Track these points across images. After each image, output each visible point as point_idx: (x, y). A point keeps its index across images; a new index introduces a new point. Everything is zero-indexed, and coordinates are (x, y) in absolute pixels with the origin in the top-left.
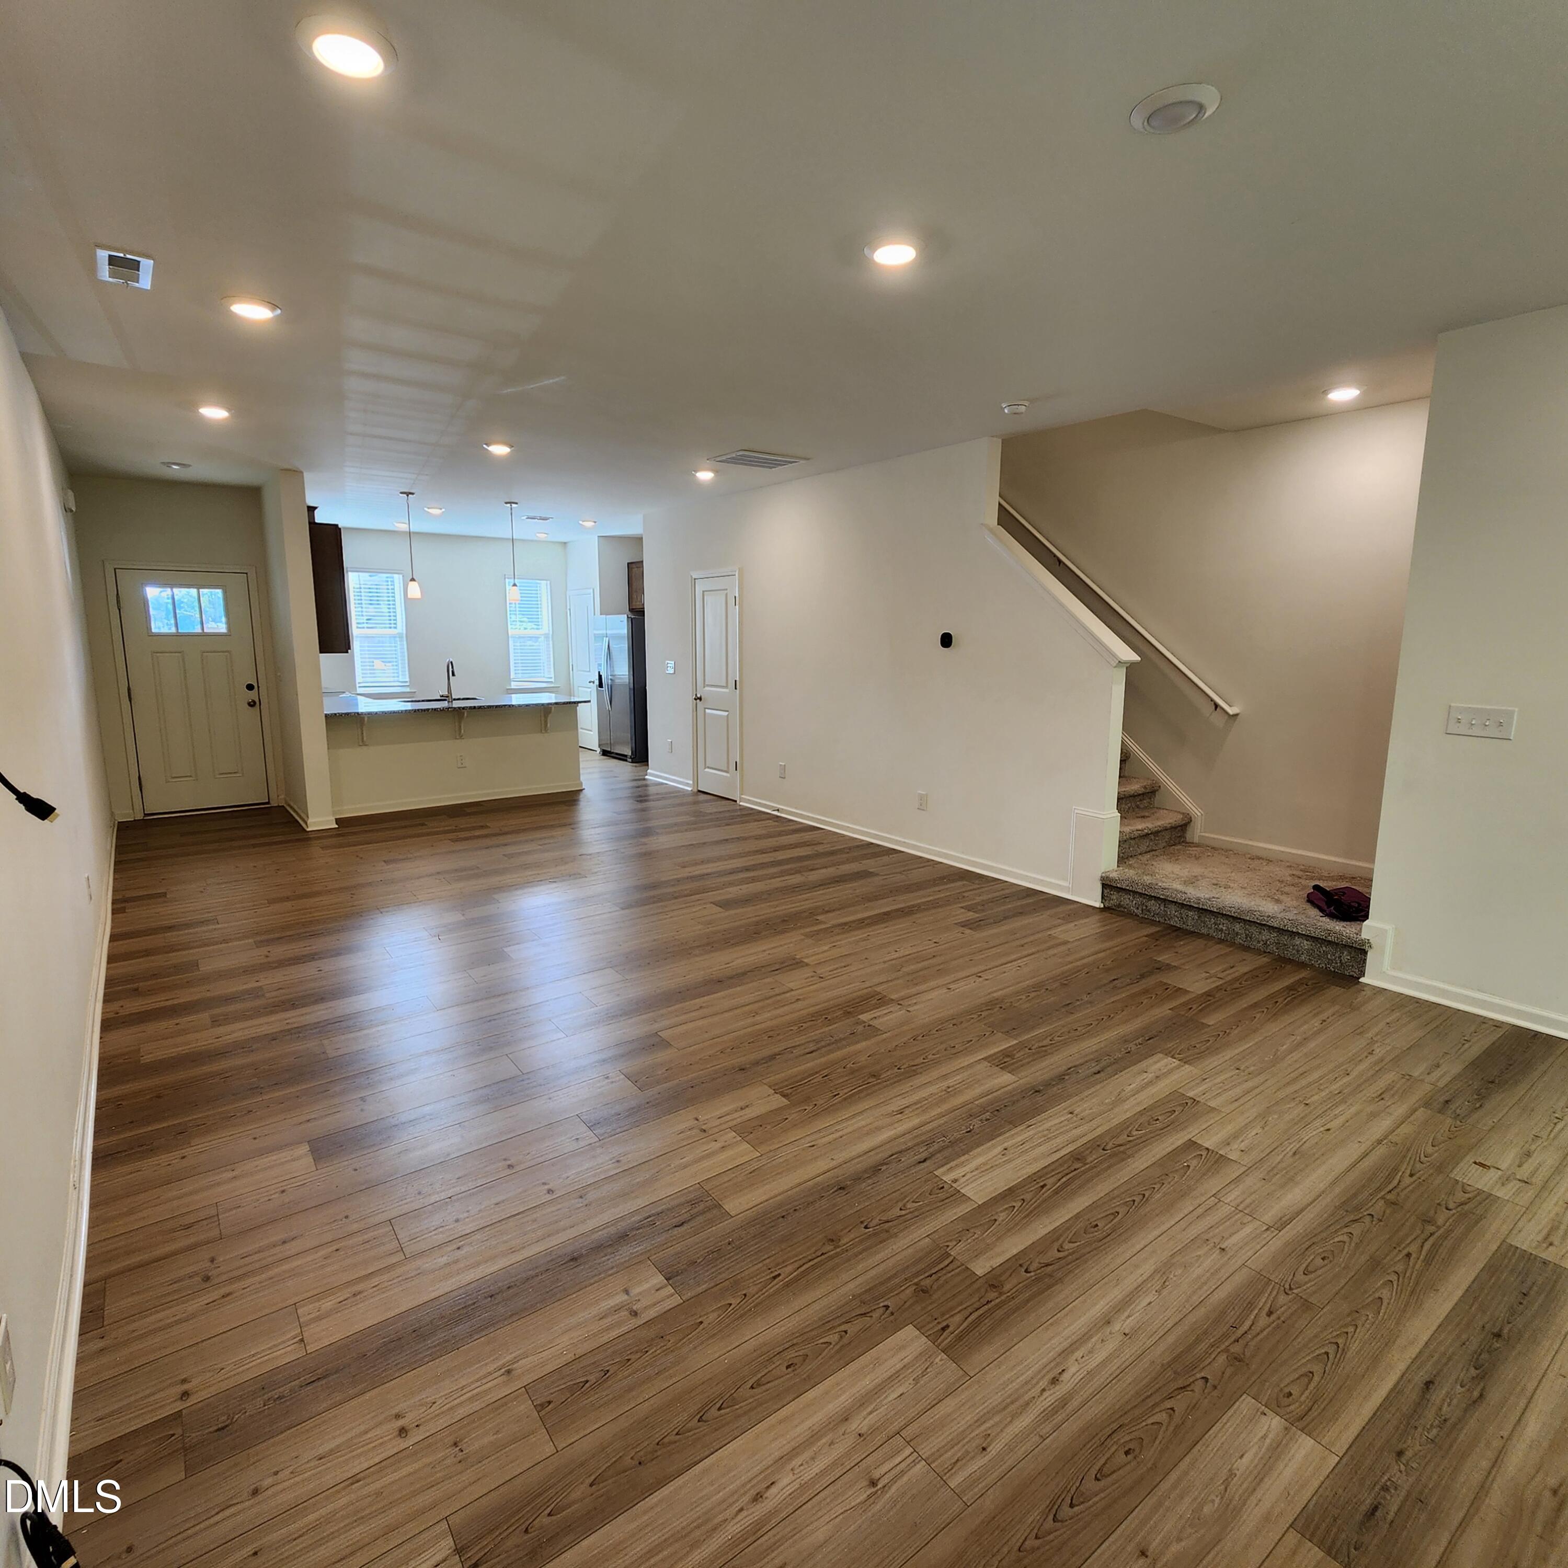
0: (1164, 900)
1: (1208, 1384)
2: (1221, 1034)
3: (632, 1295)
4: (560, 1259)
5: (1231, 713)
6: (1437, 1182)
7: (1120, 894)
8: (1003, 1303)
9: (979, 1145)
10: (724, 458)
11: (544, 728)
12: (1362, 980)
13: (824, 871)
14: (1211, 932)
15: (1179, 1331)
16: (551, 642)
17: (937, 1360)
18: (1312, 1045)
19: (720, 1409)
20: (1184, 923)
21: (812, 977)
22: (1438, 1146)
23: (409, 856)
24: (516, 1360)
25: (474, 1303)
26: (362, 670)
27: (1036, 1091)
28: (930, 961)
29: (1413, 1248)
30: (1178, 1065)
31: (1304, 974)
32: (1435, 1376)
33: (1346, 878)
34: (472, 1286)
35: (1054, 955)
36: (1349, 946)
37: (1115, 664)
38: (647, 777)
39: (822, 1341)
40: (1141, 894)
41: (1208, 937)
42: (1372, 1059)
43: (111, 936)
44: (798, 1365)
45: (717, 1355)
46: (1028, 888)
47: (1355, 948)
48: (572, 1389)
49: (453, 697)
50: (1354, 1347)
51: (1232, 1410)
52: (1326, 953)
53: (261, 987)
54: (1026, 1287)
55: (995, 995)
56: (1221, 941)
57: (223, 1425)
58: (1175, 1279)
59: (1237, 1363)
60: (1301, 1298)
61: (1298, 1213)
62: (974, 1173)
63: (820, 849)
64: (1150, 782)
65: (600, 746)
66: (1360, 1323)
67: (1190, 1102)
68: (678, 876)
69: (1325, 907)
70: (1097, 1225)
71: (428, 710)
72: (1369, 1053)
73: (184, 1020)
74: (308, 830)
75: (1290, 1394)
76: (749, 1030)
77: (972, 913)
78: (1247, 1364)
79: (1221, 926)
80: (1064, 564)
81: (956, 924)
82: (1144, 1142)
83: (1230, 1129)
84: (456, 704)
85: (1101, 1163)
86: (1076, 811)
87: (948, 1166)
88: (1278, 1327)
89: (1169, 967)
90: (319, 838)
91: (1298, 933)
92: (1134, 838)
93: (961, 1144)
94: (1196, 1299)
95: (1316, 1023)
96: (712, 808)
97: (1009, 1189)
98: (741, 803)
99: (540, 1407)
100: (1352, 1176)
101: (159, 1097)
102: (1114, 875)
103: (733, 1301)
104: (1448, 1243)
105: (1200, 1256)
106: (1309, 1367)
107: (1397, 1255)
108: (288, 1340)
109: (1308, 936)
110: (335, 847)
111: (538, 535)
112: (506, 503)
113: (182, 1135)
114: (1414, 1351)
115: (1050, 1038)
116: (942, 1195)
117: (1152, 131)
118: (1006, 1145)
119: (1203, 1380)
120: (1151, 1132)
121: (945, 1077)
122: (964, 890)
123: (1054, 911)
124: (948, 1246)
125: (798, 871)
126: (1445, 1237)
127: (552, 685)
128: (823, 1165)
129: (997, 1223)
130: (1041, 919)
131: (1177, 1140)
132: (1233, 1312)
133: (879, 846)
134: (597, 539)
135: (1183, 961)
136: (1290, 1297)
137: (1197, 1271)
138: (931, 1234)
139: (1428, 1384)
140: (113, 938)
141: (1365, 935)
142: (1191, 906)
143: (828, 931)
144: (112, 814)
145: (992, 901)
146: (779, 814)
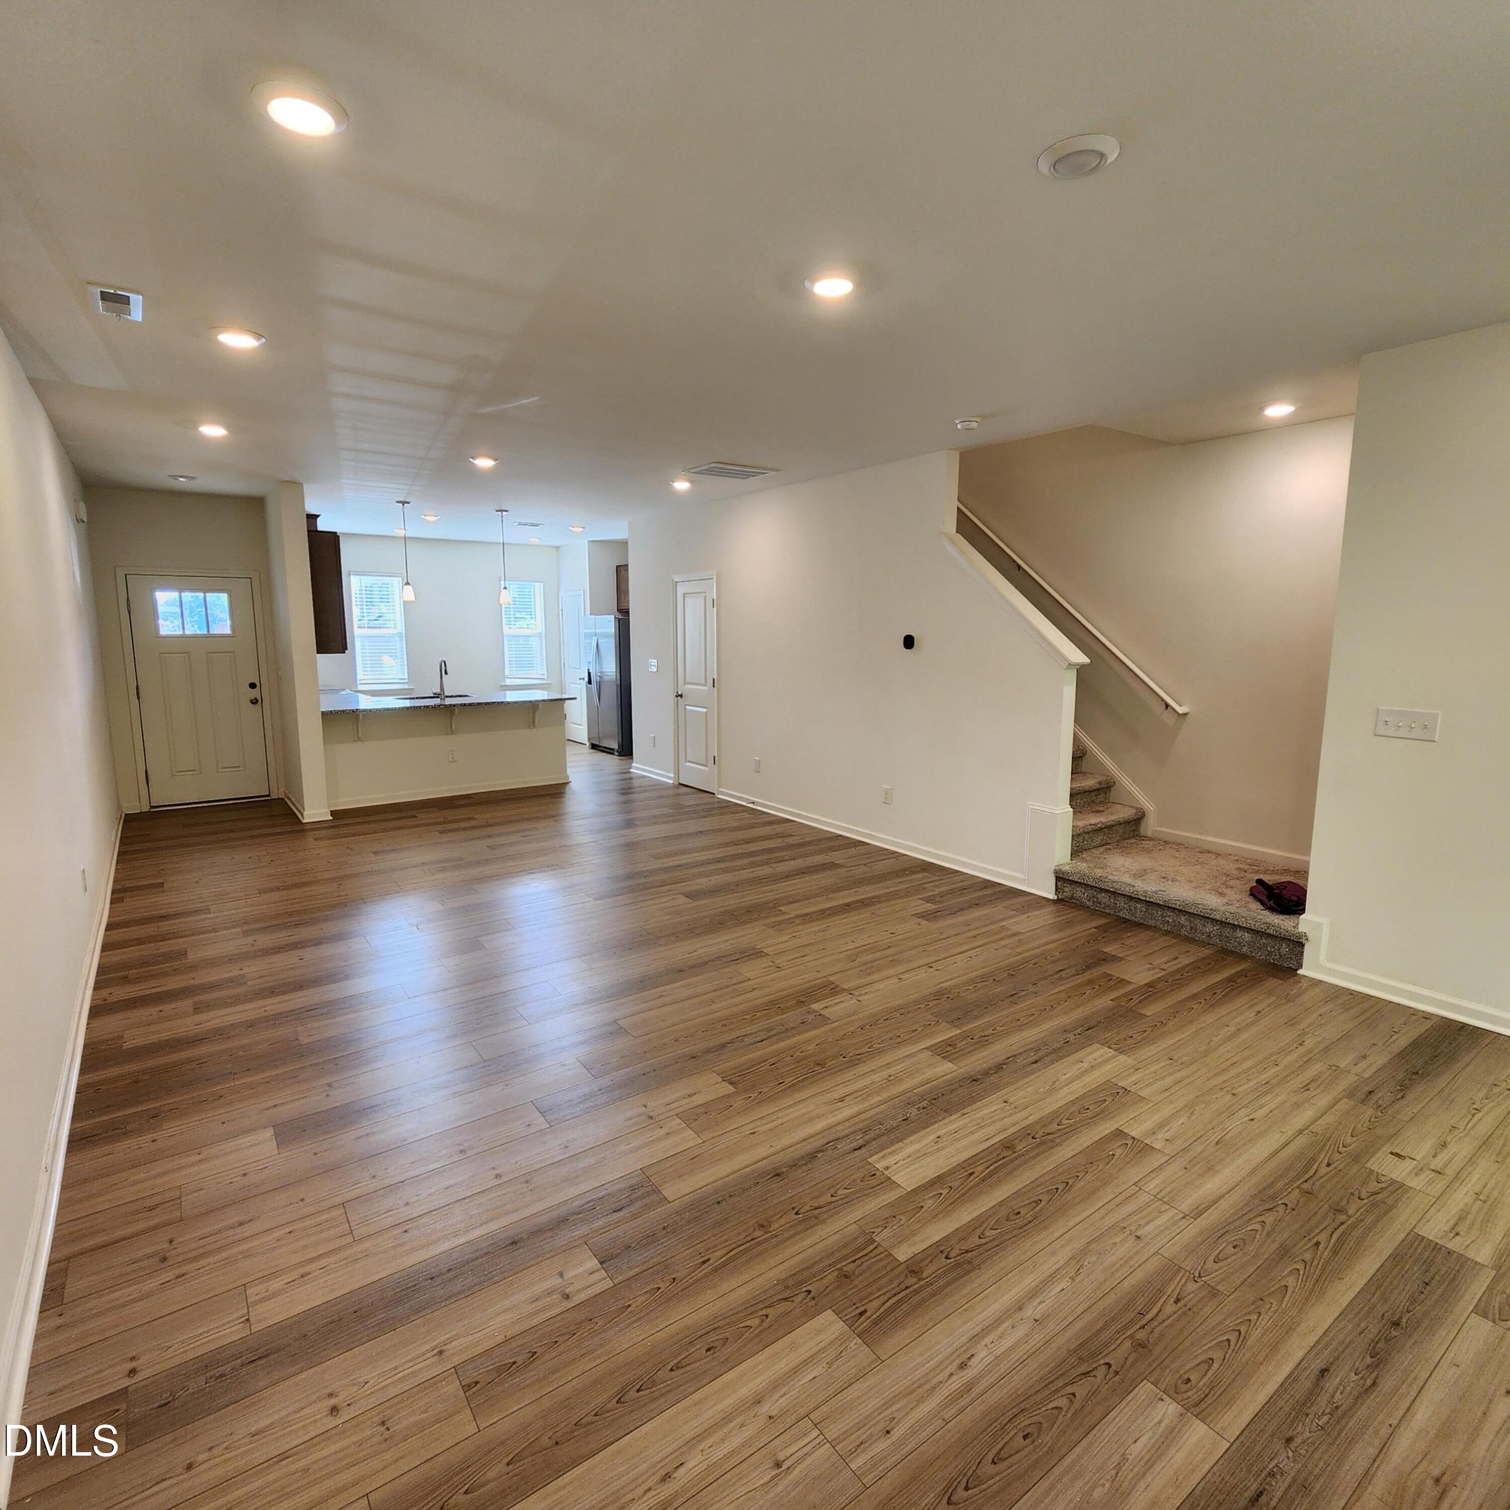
0: (1114, 893)
1: (1111, 1370)
2: (1159, 1024)
3: (565, 1278)
4: (501, 1243)
5: (1180, 712)
6: (1353, 1171)
7: (1073, 886)
8: (922, 1288)
9: (914, 1133)
10: (698, 470)
11: (532, 724)
12: (1300, 972)
13: (792, 862)
14: (1158, 923)
15: (1087, 1317)
16: (544, 641)
17: (852, 1345)
18: (1245, 1035)
19: (638, 1391)
20: (1132, 915)
21: (770, 966)
22: (1356, 1136)
23: (398, 847)
24: (450, 1341)
25: (415, 1285)
26: (363, 667)
27: (974, 1080)
28: (886, 952)
29: (1323, 1237)
30: (1113, 1055)
31: (1244, 966)
32: (1331, 1363)
33: (1290, 872)
34: (414, 1268)
35: (1004, 946)
36: (1287, 939)
37: (1065, 667)
38: (631, 770)
39: (744, 1324)
40: (1092, 887)
41: (1155, 929)
42: (1302, 1050)
43: (107, 925)
44: (718, 1348)
45: (641, 1338)
46: (986, 880)
47: (1293, 941)
48: (499, 1370)
49: (446, 694)
50: (1256, 1333)
51: (1132, 1395)
52: (1265, 945)
53: (244, 975)
54: (945, 1273)
55: (942, 985)
56: (1167, 933)
57: (166, 1401)
58: (1089, 1266)
59: (1141, 1349)
60: (1209, 1285)
61: (1215, 1202)
62: (905, 1162)
63: (790, 840)
64: (1105, 778)
65: (589, 739)
66: (1263, 1311)
67: (1121, 1091)
68: (652, 868)
69: (1267, 901)
70: (1019, 1213)
71: (420, 707)
72: (1300, 1044)
73: (168, 1008)
74: (304, 821)
75: (1189, 1380)
76: (705, 1018)
77: (930, 905)
78: (1151, 1351)
79: (1167, 918)
80: (1023, 569)
81: (912, 915)
82: (1073, 1130)
83: (1156, 1118)
84: (448, 701)
85: (1028, 1152)
86: (1031, 806)
87: (881, 1154)
88: (1184, 1313)
89: (1113, 959)
90: (314, 830)
91: (1240, 927)
92: (1088, 832)
93: (896, 1132)
94: (1107, 1287)
95: (1251, 1014)
96: (691, 800)
97: (938, 1177)
98: (719, 796)
99: (467, 1388)
100: (1273, 1164)
101: (137, 1082)
102: (1067, 868)
103: (662, 1285)
104: (1357, 1233)
105: (1115, 1244)
106: (1210, 1354)
107: (1305, 1244)
108: (234, 1320)
109: (1248, 929)
110: (327, 838)
111: (531, 539)
112: (497, 511)
113: (154, 1118)
114: (1312, 1339)
115: (992, 1028)
116: (874, 1182)
117: (1058, 176)
118: (938, 1133)
119: (1107, 1367)
120: (1081, 1121)
121: (888, 1065)
122: (924, 881)
123: (1010, 902)
124: (874, 1232)
125: (767, 863)
126: (1354, 1226)
127: (545, 682)
128: (762, 1151)
129: (923, 1210)
130: (997, 910)
131: (1105, 1128)
132: (1142, 1299)
133: (847, 838)
134: (587, 542)
135: (1129, 952)
136: (1198, 1284)
137: (1110, 1259)
138: (859, 1220)
139: (1324, 1372)
140: (109, 927)
141: (1302, 928)
142: (1138, 899)
143: (791, 921)
144: (119, 807)
145: (951, 892)
146: (754, 807)
